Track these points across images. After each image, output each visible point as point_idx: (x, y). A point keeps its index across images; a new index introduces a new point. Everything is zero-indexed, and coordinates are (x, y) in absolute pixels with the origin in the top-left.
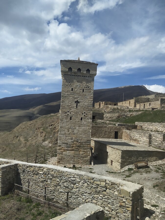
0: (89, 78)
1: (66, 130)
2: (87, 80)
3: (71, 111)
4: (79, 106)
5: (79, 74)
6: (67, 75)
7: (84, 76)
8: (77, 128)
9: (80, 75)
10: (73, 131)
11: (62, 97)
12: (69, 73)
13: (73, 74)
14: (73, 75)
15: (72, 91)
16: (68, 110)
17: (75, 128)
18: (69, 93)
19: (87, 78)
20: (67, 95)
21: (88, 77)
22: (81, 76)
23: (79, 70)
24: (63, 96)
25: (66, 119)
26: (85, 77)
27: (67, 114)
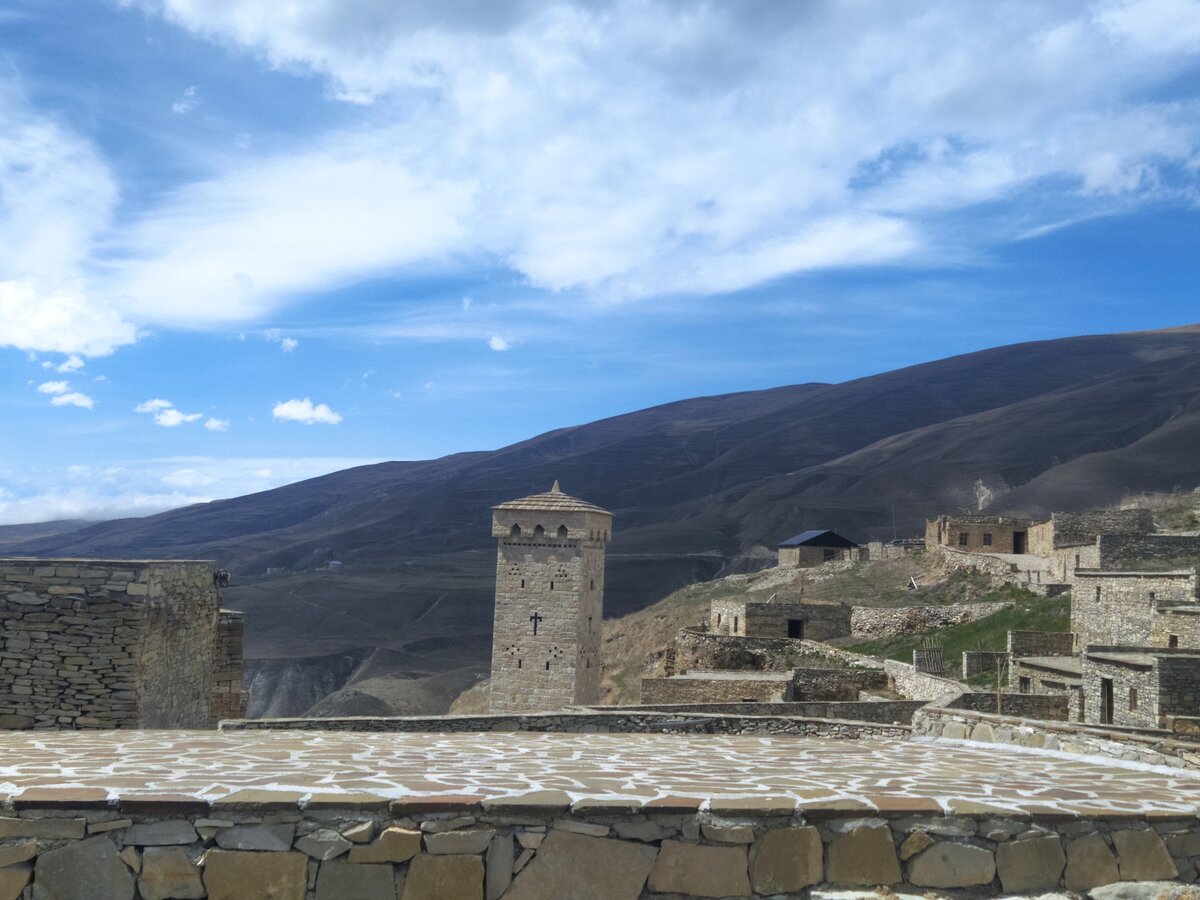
0: (568, 548)
1: (508, 697)
2: (562, 554)
3: (520, 643)
4: (541, 630)
5: (540, 541)
6: (510, 544)
7: (555, 546)
8: (536, 691)
9: (544, 543)
10: (526, 701)
11: (497, 606)
12: (515, 540)
13: (525, 541)
14: (524, 545)
15: (523, 586)
16: (513, 642)
17: (531, 692)
18: (515, 595)
19: (562, 550)
20: (511, 598)
21: (565, 546)
22: (544, 545)
23: (539, 529)
24: (499, 603)
25: (508, 665)
26: (556, 548)
27: (509, 653)
